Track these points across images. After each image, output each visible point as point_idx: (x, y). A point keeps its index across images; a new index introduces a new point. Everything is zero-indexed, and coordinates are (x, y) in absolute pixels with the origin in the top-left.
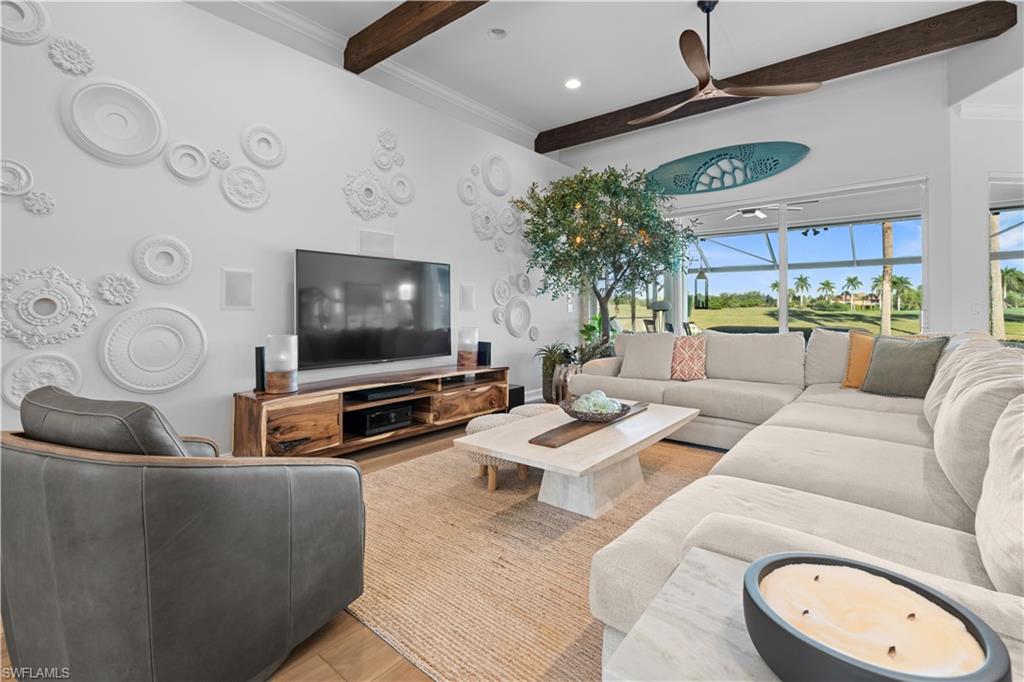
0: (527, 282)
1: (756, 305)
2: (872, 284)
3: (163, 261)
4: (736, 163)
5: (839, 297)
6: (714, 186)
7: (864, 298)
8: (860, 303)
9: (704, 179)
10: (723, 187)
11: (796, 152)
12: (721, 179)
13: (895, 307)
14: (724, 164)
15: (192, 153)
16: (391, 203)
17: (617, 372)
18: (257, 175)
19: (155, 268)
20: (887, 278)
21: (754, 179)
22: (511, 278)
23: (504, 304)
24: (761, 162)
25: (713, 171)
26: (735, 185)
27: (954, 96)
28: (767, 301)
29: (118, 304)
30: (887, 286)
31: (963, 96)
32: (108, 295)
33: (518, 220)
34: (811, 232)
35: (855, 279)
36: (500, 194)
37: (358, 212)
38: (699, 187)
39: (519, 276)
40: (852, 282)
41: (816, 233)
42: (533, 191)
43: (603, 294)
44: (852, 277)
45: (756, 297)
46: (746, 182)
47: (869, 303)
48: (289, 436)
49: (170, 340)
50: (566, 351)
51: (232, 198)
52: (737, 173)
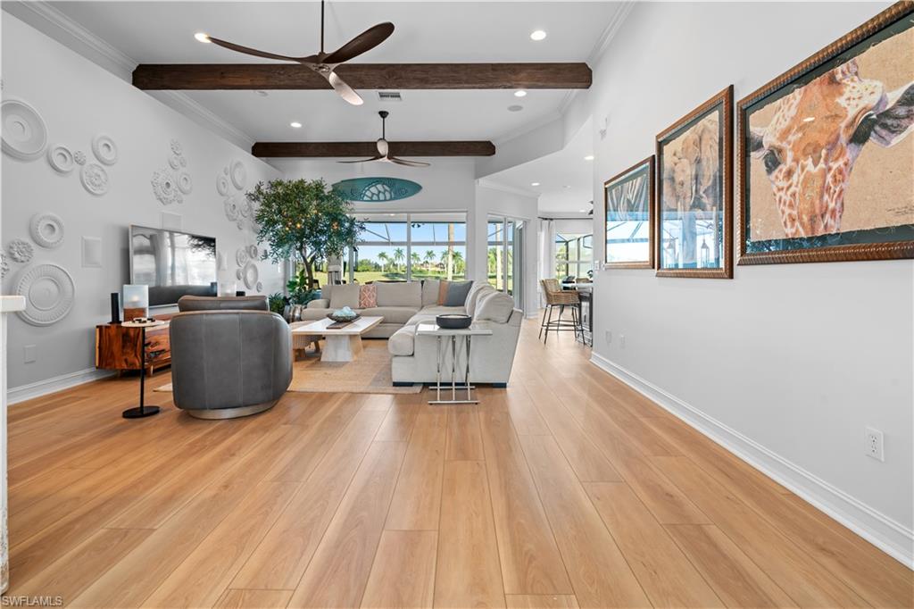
0: (256, 251)
1: (368, 270)
2: (441, 255)
3: (47, 231)
4: (387, 188)
5: (422, 265)
6: (374, 199)
7: (437, 266)
8: (434, 269)
9: (368, 193)
10: (379, 200)
11: (416, 188)
12: (378, 195)
13: (453, 271)
14: (379, 186)
15: (65, 153)
16: (179, 193)
17: (328, 307)
18: (103, 170)
19: (44, 235)
20: (451, 253)
21: (395, 199)
22: (246, 247)
23: (243, 266)
24: (399, 190)
25: (373, 190)
26: (385, 200)
27: (478, 175)
28: (376, 267)
29: (22, 262)
30: (450, 257)
31: (481, 176)
32: (17, 255)
33: (250, 208)
34: (416, 226)
35: (432, 252)
36: (240, 189)
37: (161, 199)
38: (365, 198)
39: (251, 247)
40: (430, 254)
41: (419, 226)
42: (259, 187)
43: (309, 260)
44: (430, 251)
45: (366, 264)
46: (391, 199)
47: (438, 269)
48: (156, 348)
49: (53, 287)
50: (285, 298)
51: (89, 187)
52: (386, 193)
